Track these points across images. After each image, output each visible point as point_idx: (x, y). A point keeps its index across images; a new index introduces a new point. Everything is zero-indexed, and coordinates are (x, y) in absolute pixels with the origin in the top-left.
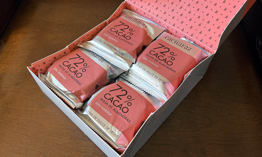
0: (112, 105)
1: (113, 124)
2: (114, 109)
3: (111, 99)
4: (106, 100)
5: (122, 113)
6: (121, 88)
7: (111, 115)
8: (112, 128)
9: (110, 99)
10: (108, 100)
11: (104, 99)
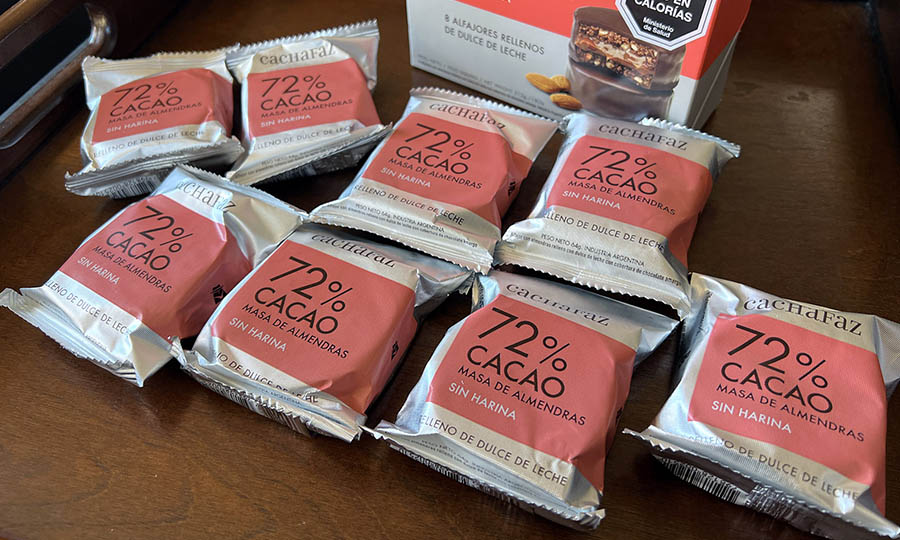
0: (506, 382)
1: (532, 444)
2: (517, 394)
3: (495, 362)
4: (478, 369)
5: (548, 400)
6: (513, 318)
7: (513, 414)
8: (533, 455)
9: (489, 363)
10: (484, 367)
11: (473, 368)
